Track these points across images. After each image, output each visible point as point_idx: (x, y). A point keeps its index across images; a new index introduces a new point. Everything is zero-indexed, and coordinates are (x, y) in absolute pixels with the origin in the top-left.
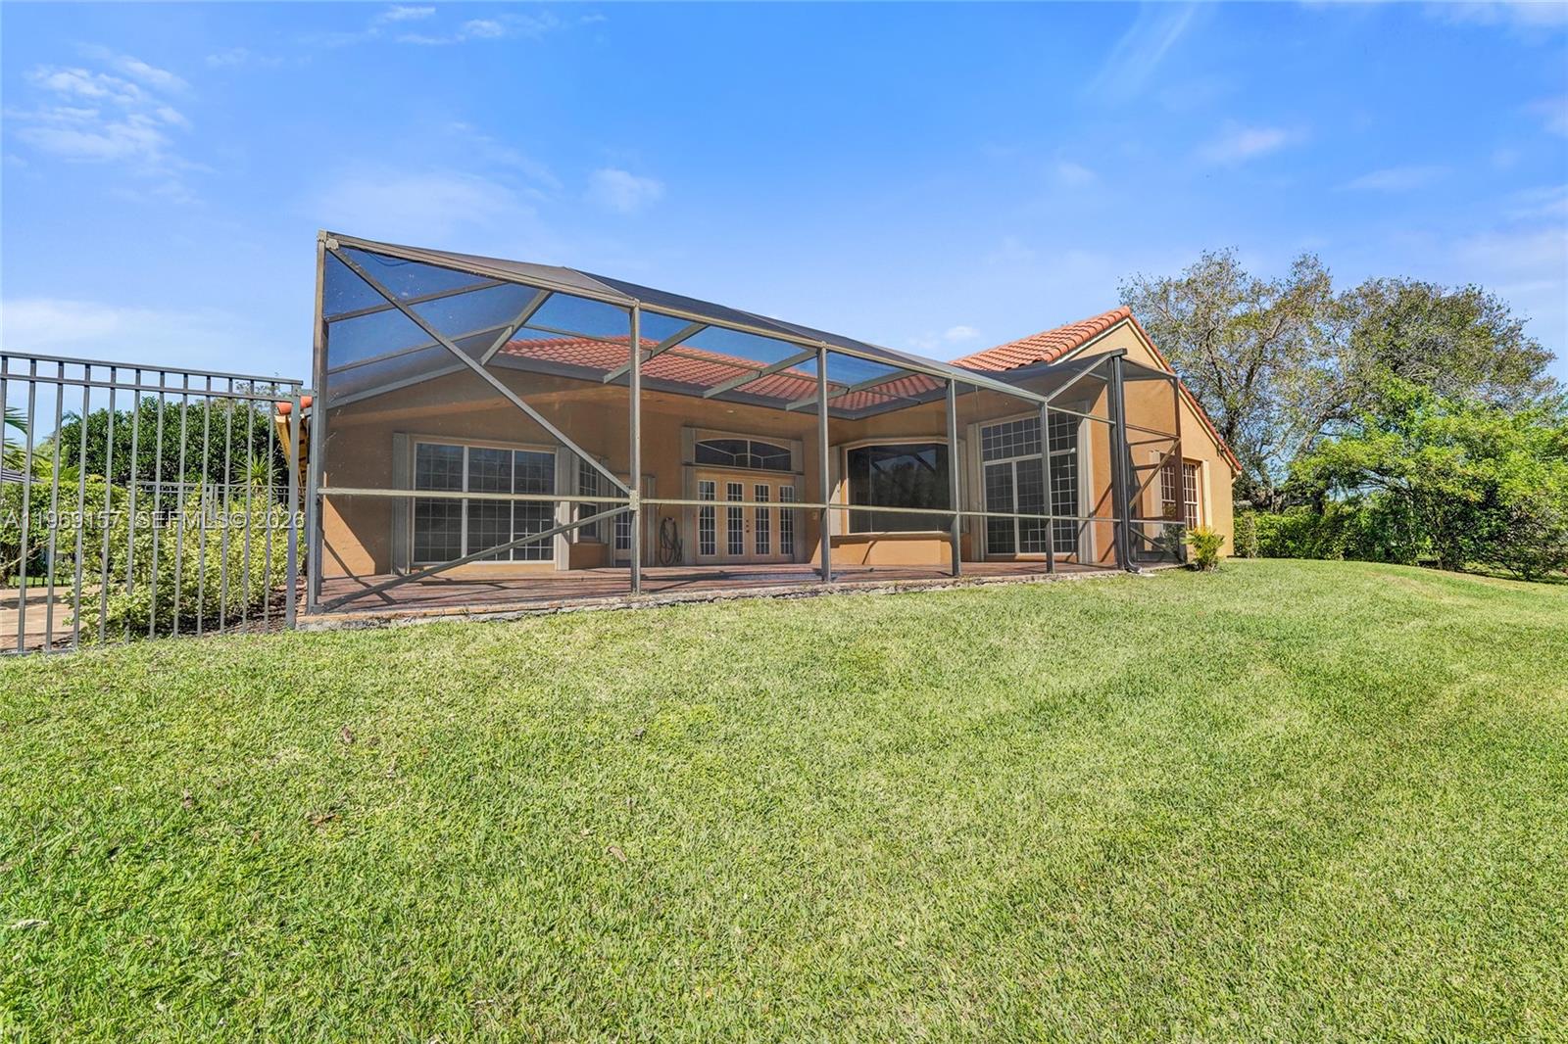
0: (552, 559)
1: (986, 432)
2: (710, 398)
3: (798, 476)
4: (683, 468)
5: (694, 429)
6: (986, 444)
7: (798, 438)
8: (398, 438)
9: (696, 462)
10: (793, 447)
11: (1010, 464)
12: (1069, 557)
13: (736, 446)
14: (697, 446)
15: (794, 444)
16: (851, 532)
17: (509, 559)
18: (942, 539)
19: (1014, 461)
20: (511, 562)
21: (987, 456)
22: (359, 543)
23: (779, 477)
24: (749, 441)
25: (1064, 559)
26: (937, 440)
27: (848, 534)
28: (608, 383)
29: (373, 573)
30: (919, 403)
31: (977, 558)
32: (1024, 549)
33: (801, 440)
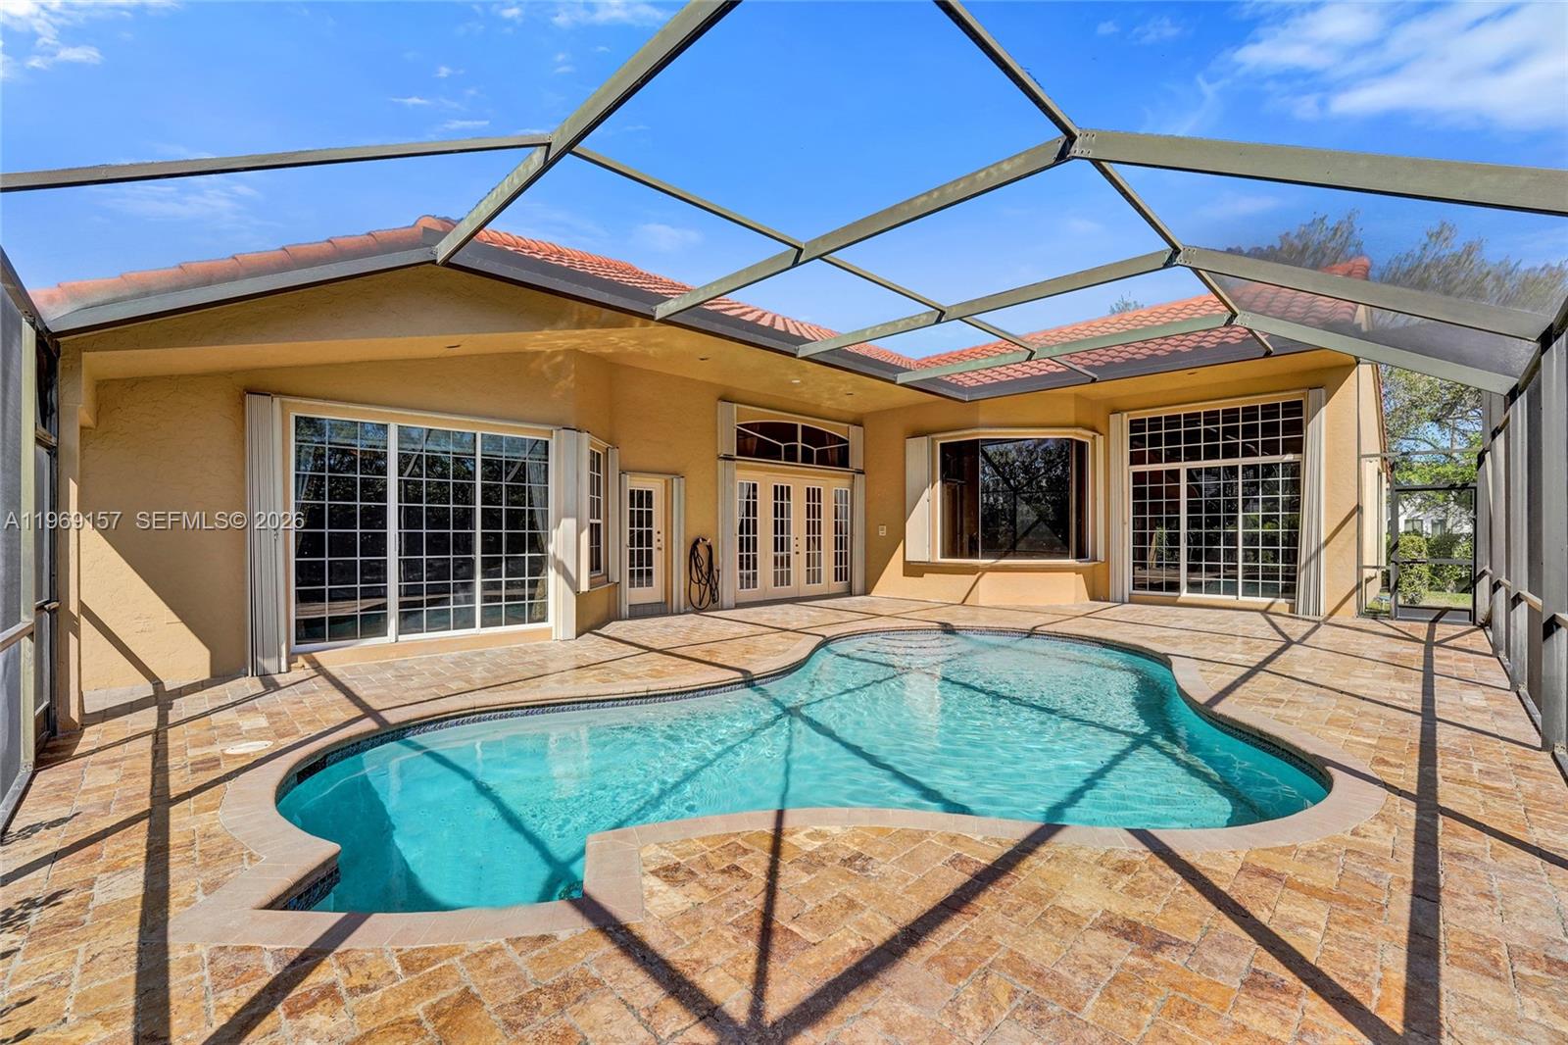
0: (543, 619)
1: (1136, 426)
2: (806, 358)
3: (857, 476)
4: (721, 463)
5: (735, 405)
6: (1136, 441)
7: (858, 423)
8: (253, 401)
9: (738, 454)
10: (855, 437)
11: (1178, 471)
12: (1272, 604)
13: (786, 431)
14: (738, 430)
15: (853, 428)
16: (943, 556)
17: (474, 627)
18: (1077, 570)
19: (1183, 466)
20: (478, 630)
21: (1136, 459)
22: (176, 619)
23: (835, 476)
24: (800, 424)
25: (1263, 607)
26: (1077, 434)
27: (939, 559)
28: (665, 321)
29: (206, 675)
30: (1094, 380)
31: (1119, 597)
32: (1194, 587)
33: (861, 425)
